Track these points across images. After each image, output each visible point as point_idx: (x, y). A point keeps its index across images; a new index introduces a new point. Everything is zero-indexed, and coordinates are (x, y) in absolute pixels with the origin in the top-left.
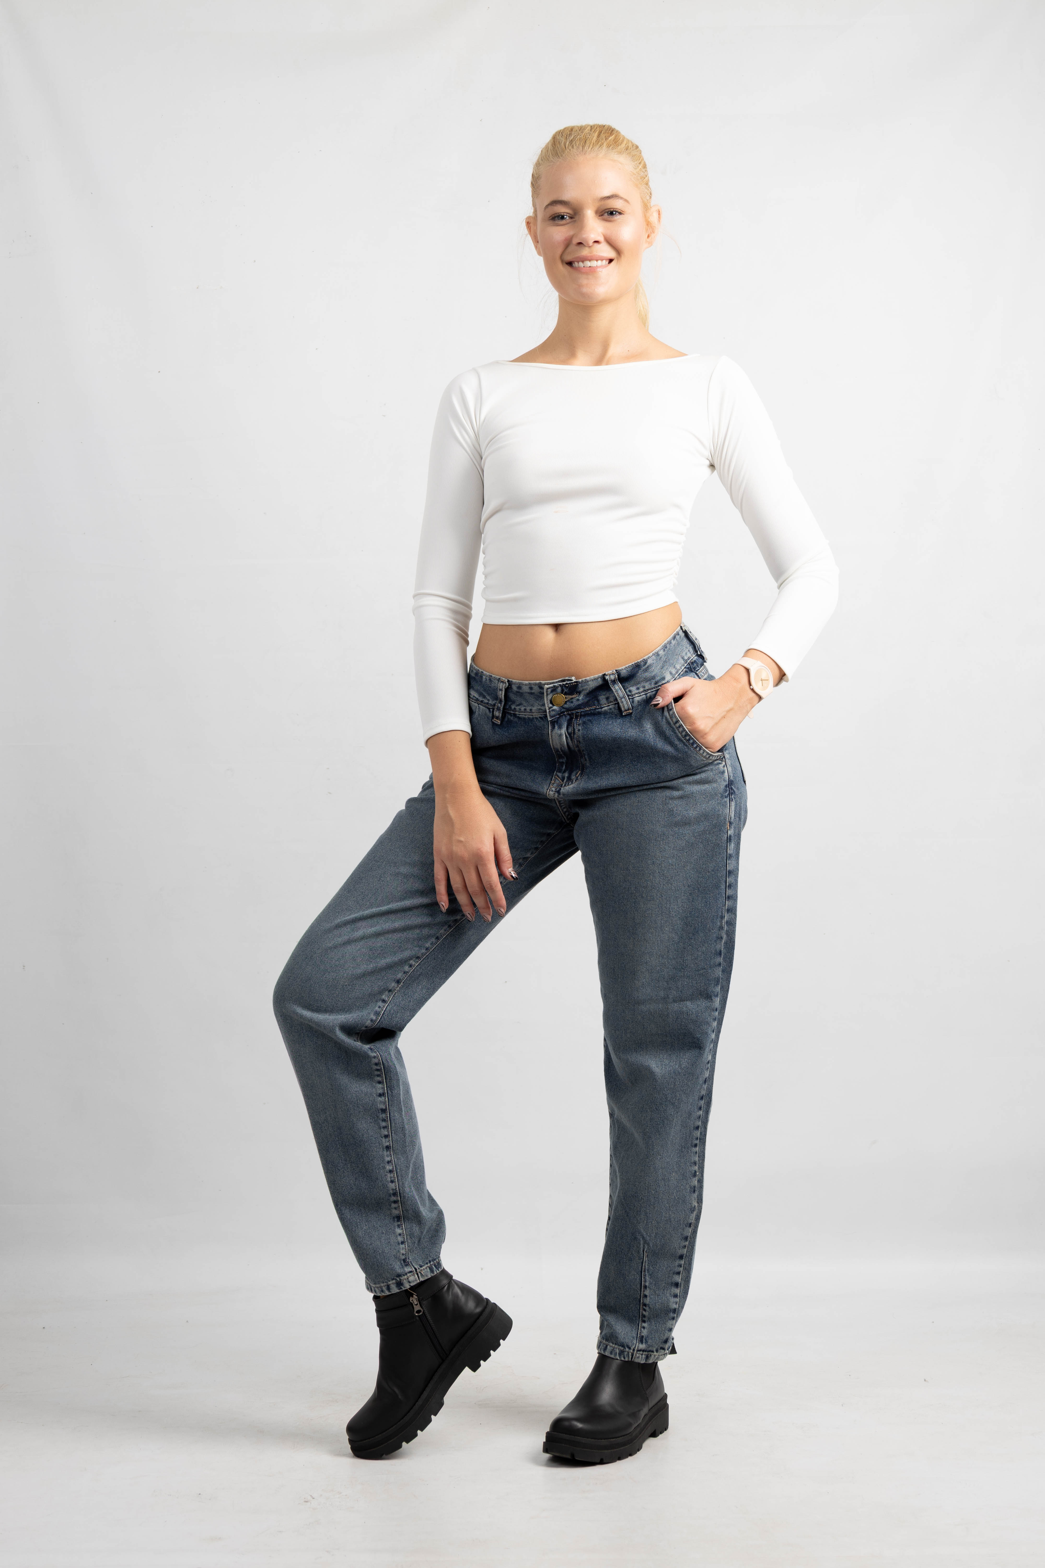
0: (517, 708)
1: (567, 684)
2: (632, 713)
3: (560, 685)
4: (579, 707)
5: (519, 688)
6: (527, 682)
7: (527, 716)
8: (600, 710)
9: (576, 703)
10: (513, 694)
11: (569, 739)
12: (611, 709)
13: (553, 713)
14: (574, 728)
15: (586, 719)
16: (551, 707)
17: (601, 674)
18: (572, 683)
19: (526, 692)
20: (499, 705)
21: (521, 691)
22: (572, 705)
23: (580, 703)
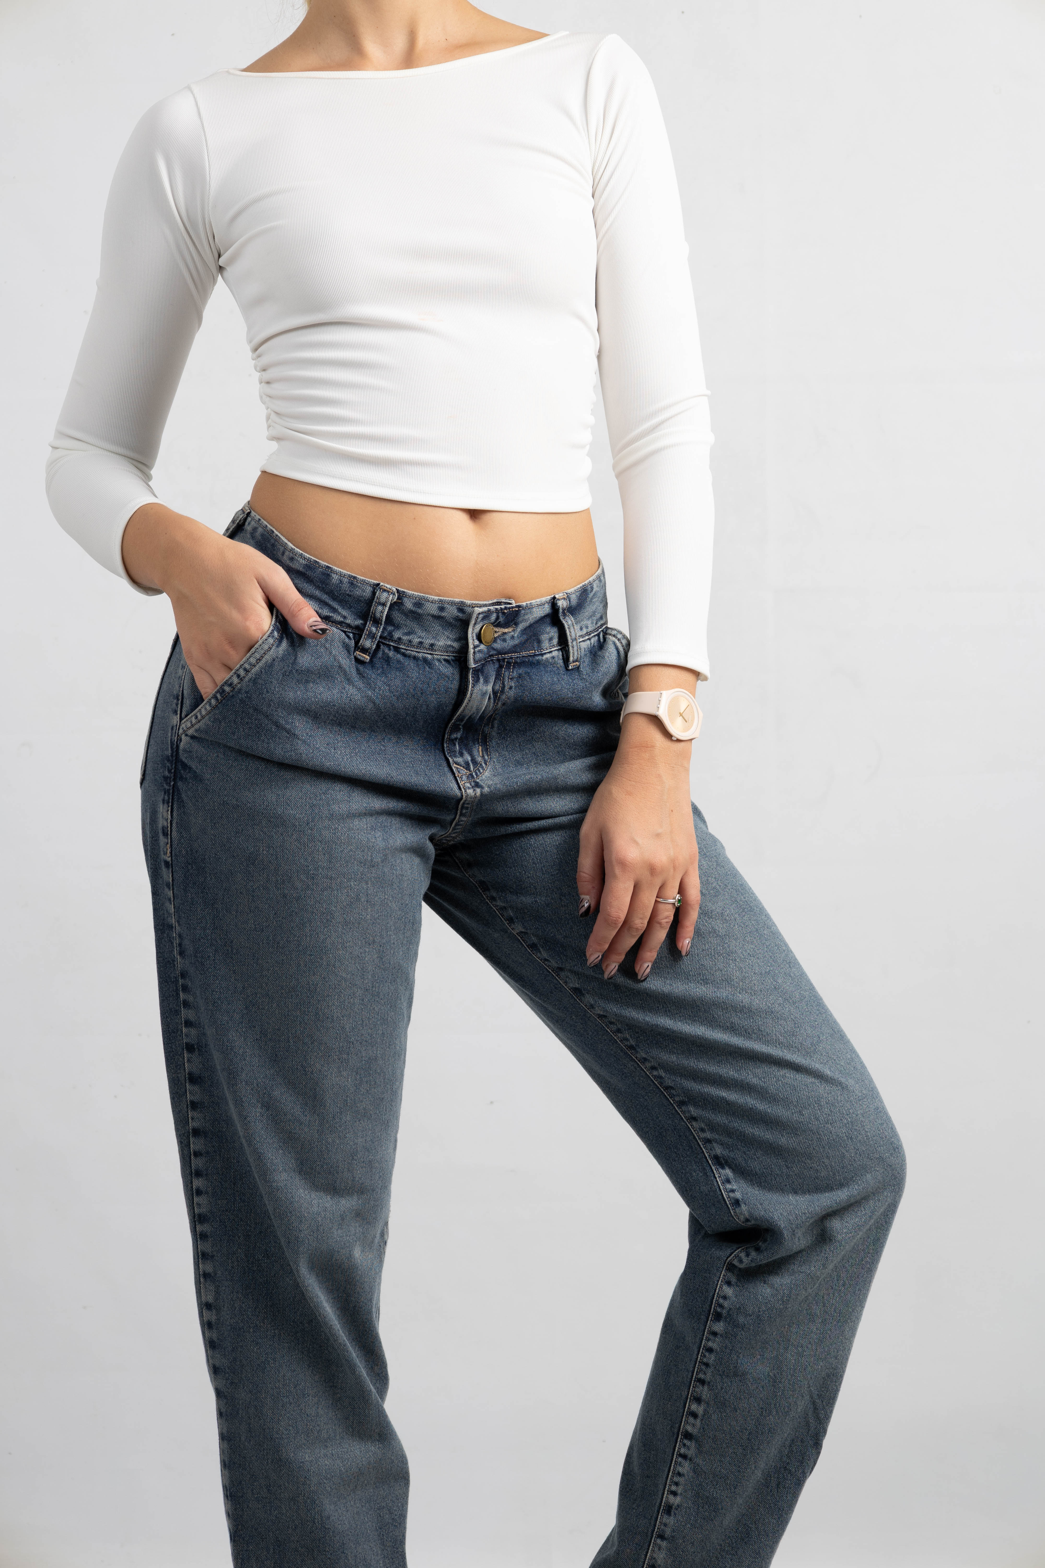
0: (405, 638)
1: (506, 608)
2: (579, 666)
3: (496, 609)
4: (514, 649)
5: (419, 604)
6: (436, 598)
7: (420, 655)
8: (540, 657)
9: (510, 643)
10: (402, 613)
11: (492, 701)
12: (553, 658)
13: (478, 656)
14: (503, 684)
15: (521, 671)
16: (478, 646)
17: (549, 598)
18: (513, 607)
19: (428, 615)
20: (374, 629)
21: (420, 611)
22: (505, 645)
23: (516, 642)
